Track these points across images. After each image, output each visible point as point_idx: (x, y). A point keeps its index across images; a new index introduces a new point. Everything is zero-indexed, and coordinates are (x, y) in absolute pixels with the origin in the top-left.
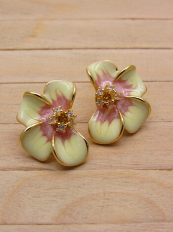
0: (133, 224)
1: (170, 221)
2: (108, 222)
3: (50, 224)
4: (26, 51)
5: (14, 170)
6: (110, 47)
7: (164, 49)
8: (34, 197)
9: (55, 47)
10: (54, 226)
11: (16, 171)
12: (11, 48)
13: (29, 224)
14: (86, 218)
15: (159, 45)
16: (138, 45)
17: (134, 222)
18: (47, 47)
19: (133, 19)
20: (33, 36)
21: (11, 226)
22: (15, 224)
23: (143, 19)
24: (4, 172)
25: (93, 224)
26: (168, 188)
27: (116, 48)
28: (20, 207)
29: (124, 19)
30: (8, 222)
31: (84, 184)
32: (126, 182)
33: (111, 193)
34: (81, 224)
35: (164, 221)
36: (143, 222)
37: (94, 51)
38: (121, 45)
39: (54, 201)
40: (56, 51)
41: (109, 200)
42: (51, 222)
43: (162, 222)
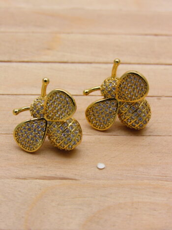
4: (42, 64)
5: (36, 179)
6: (132, 62)
8: (58, 205)
9: (73, 61)
11: (38, 180)
12: (26, 60)
14: (114, 226)
18: (65, 60)
19: (156, 35)
20: (49, 49)
24: (26, 181)
27: (139, 64)
28: (44, 214)
29: (146, 35)
31: (111, 194)
39: (80, 209)
41: (136, 208)
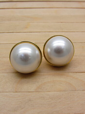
0: (64, 92)
1: (78, 91)
2: (55, 91)
3: (33, 92)
7: (73, 32)
10: (35, 93)
13: (26, 92)
15: (71, 31)
16: (64, 31)
17: (64, 91)
21: (18, 93)
22: (20, 92)
23: (65, 22)
25: (49, 92)
26: (77, 79)
30: (18, 91)
32: (61, 77)
33: (55, 81)
34: (45, 92)
35: (75, 90)
36: (68, 91)
37: (48, 33)
38: (57, 31)
40: (35, 33)
42: (34, 91)
43: (75, 91)
